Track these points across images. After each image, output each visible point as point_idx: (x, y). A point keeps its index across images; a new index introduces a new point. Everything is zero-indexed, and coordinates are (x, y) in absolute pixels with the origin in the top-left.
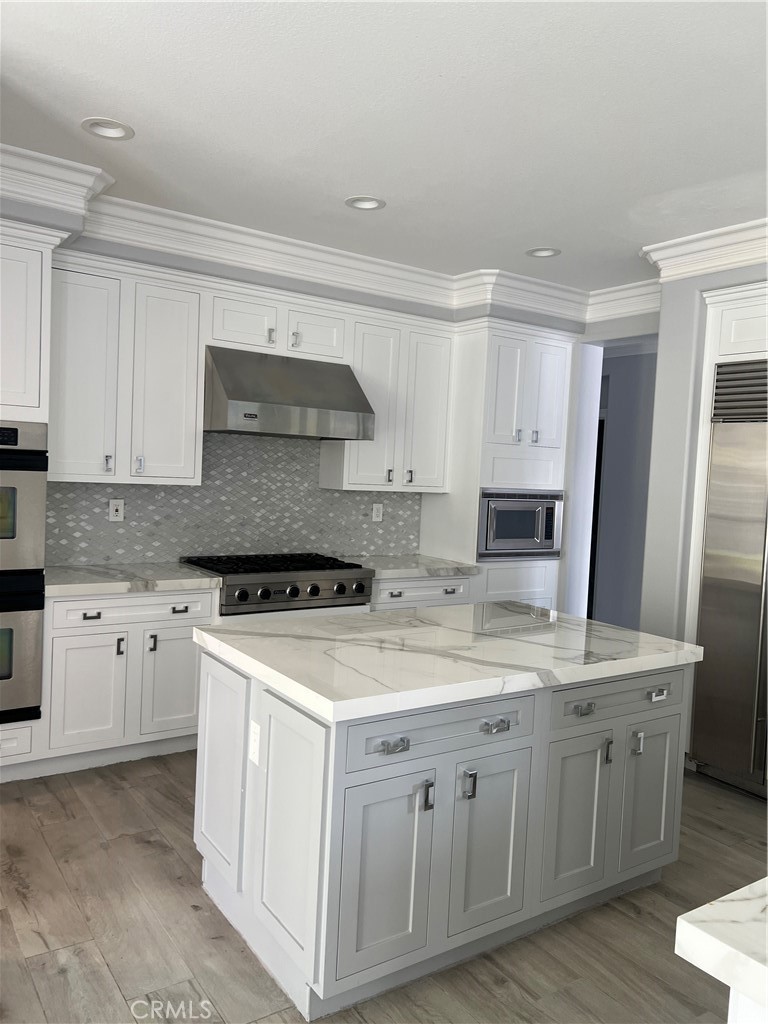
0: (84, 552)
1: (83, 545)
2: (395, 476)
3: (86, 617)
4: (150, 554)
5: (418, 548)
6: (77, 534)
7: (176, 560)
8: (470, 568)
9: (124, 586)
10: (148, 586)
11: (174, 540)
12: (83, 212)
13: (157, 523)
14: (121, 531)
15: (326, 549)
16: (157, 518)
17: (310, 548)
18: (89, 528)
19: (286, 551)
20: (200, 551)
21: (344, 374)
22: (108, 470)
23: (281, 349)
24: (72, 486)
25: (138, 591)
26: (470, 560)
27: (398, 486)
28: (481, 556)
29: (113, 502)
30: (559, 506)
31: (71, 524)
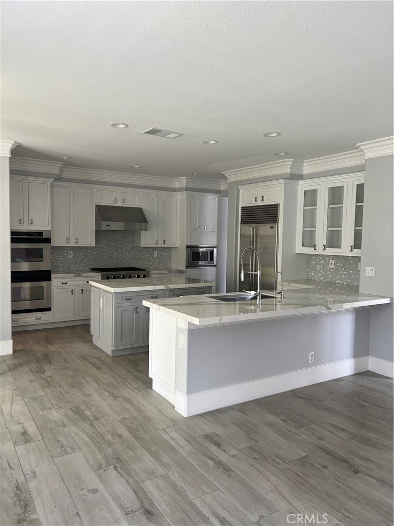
0: (61, 267)
1: (61, 265)
2: (159, 241)
3: (63, 283)
4: (81, 267)
5: (170, 265)
6: (59, 262)
7: (89, 269)
8: (183, 271)
9: (73, 275)
10: (80, 275)
11: (88, 263)
12: (58, 173)
13: (83, 258)
14: (72, 261)
15: (138, 266)
16: (83, 257)
17: (132, 266)
18: (63, 260)
19: (124, 267)
20: (96, 267)
21: (139, 211)
22: (68, 242)
23: (119, 204)
24: (58, 247)
25: (77, 276)
26: (184, 268)
27: (160, 245)
28: (187, 267)
29: (69, 252)
30: (215, 250)
31: (57, 259)
